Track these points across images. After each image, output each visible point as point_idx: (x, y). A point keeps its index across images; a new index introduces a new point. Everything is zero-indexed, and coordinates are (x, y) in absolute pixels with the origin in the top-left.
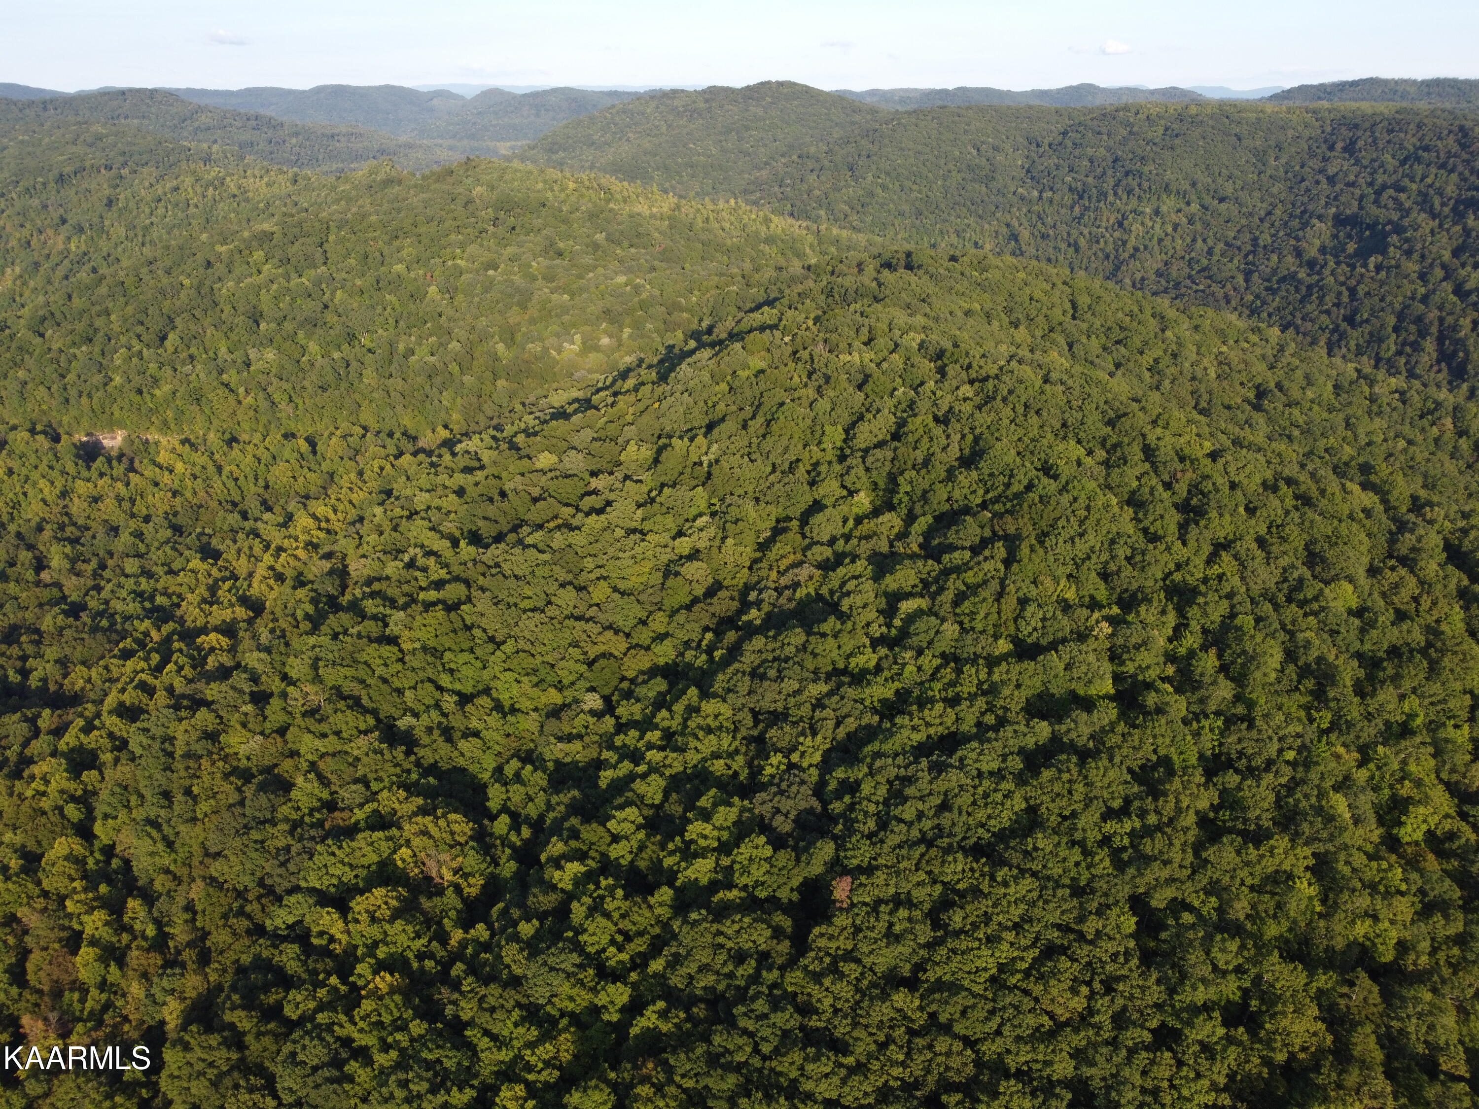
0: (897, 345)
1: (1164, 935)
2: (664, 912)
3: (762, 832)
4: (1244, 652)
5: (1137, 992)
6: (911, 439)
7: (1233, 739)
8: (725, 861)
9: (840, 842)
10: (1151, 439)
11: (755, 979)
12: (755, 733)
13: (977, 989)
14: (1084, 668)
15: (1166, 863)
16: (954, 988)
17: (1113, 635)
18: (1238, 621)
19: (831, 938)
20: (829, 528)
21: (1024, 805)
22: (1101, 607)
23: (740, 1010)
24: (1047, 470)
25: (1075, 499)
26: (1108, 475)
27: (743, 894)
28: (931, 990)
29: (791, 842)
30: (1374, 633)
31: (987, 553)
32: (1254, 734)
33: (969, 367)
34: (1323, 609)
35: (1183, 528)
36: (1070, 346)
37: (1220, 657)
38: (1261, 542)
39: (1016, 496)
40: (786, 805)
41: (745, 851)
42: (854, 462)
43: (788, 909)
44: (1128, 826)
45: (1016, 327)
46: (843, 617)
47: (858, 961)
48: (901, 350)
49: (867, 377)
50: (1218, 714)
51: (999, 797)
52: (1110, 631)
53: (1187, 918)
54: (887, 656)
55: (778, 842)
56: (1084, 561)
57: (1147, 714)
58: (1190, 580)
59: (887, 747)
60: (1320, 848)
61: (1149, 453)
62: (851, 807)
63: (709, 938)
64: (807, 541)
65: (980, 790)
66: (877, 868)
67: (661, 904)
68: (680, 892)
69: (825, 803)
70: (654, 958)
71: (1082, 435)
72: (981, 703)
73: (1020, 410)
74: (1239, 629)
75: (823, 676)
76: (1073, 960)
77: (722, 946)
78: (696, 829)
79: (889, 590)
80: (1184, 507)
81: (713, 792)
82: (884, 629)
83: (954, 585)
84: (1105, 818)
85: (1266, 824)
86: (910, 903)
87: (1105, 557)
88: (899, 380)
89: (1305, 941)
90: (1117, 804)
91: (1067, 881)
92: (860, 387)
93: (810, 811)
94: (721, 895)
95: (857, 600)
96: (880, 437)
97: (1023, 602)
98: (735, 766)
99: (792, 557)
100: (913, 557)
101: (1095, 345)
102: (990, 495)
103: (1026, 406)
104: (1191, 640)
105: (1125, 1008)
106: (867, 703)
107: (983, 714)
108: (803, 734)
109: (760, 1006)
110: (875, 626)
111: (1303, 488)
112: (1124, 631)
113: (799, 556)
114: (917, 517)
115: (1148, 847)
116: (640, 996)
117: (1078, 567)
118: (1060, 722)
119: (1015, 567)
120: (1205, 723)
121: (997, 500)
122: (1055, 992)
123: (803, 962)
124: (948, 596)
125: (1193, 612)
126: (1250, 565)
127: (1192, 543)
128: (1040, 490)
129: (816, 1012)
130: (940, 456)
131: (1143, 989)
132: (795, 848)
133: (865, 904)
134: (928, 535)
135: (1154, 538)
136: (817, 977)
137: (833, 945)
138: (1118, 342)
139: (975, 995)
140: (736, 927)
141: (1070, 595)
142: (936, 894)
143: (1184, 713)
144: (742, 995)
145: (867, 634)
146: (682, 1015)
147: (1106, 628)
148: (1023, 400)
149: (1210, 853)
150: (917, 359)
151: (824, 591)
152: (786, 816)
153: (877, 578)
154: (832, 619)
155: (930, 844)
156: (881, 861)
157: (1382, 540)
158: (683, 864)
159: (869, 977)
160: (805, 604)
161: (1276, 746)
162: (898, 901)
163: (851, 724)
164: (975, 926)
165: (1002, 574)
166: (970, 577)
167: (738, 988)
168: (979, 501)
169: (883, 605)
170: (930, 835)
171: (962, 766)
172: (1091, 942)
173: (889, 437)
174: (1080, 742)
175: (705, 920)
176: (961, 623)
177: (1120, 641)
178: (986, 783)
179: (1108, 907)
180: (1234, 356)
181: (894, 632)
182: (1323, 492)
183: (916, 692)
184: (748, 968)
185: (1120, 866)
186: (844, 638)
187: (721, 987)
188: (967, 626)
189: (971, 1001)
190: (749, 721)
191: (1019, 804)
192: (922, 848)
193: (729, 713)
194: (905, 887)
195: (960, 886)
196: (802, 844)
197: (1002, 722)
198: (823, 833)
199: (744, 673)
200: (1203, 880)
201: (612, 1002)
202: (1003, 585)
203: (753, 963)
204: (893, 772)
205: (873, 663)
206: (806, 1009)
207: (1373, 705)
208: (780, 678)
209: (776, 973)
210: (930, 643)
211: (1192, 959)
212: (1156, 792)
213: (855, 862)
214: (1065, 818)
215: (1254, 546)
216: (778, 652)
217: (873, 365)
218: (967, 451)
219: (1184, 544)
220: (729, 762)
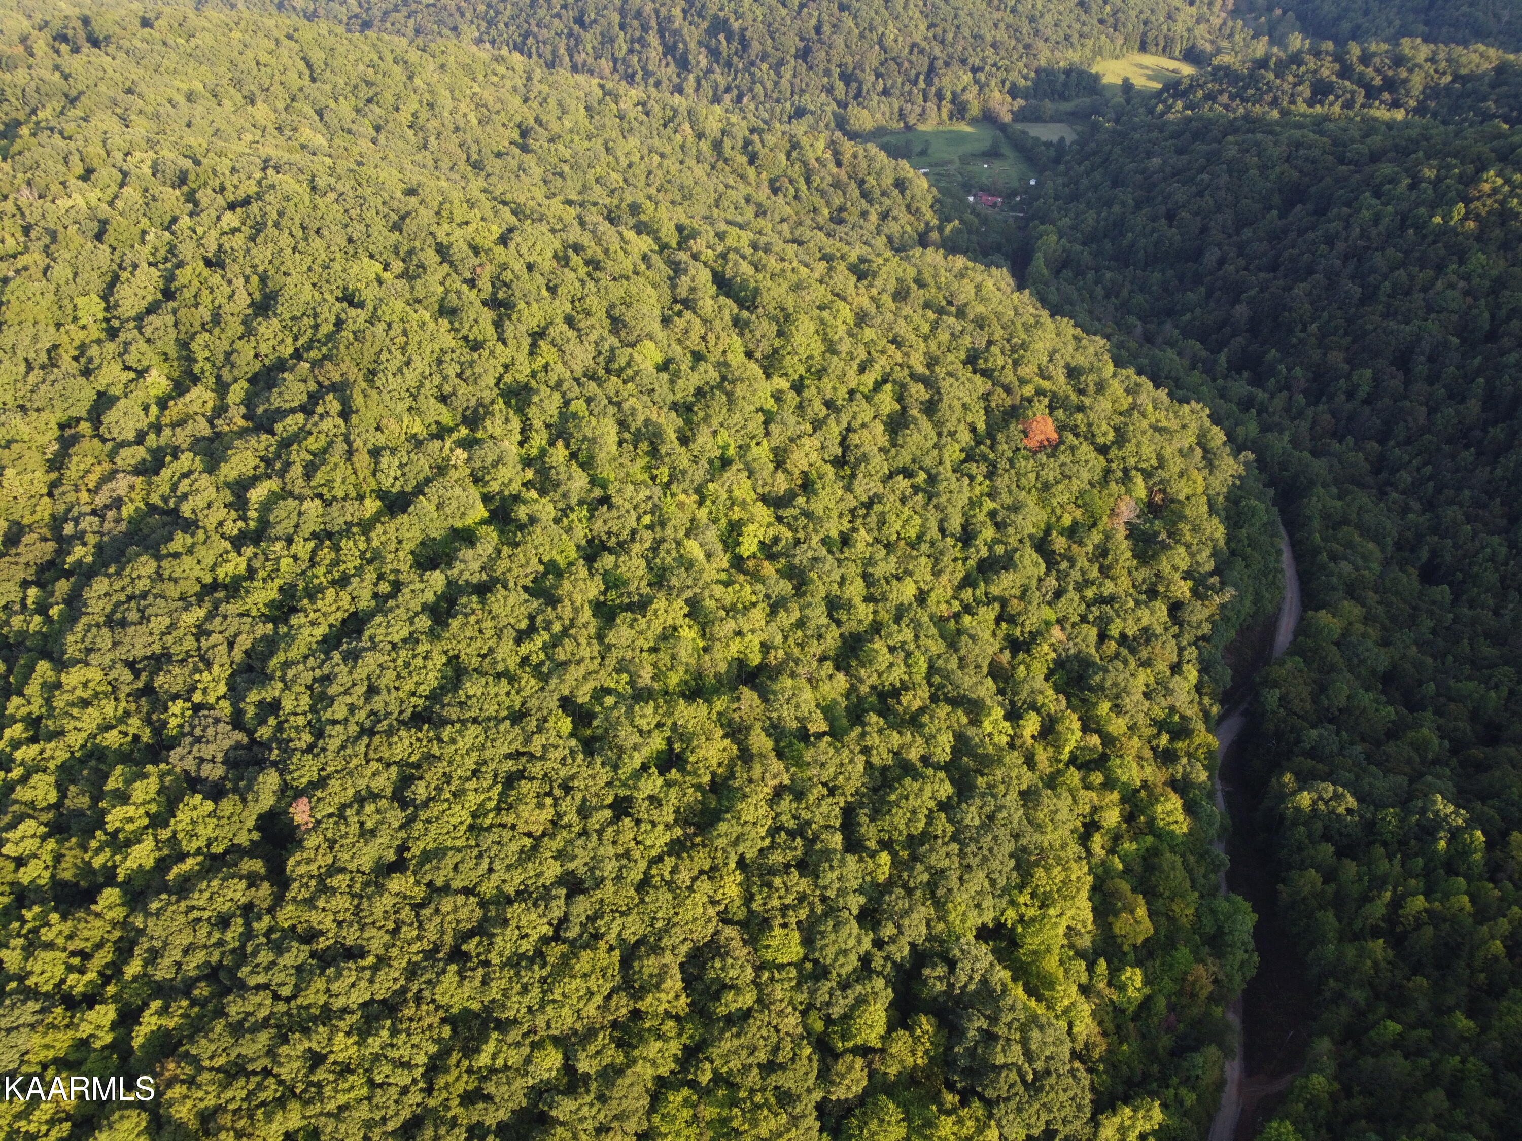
0: (125, 174)
1: (595, 723)
2: (119, 913)
3: (195, 791)
4: (585, 438)
5: (590, 782)
6: (187, 294)
7: (600, 523)
8: (165, 834)
9: (281, 767)
10: (442, 238)
11: (248, 934)
12: (140, 684)
13: (459, 843)
14: (454, 504)
15: (578, 663)
16: (439, 853)
17: (469, 459)
18: (573, 407)
19: (309, 861)
20: (131, 424)
21: (444, 659)
22: (450, 430)
23: (245, 970)
24: (350, 299)
25: (389, 325)
26: (412, 288)
27: (200, 858)
28: (421, 864)
29: (229, 785)
30: (681, 383)
31: (320, 409)
32: (614, 513)
33: (222, 189)
34: (636, 373)
35: (498, 325)
36: (320, 113)
37: (567, 446)
38: (570, 321)
39: (329, 337)
40: (207, 751)
41: (183, 818)
42: (130, 336)
43: (252, 851)
44: (539, 643)
45: (253, 103)
46: (190, 526)
47: (342, 870)
48: (132, 179)
49: (104, 223)
50: (581, 503)
51: (419, 661)
52: (466, 456)
53: (609, 700)
54: (255, 555)
55: (216, 793)
56: (418, 388)
57: (521, 527)
58: (521, 378)
59: (294, 653)
60: (689, 593)
61: (443, 251)
62: (280, 728)
63: (181, 919)
64: (110, 445)
65: (400, 662)
66: (329, 777)
67: (110, 908)
68: (127, 887)
69: (250, 733)
70: (126, 962)
71: (372, 248)
72: (370, 575)
73: (299, 234)
74: (575, 415)
75: (193, 600)
76: (531, 779)
77: (199, 920)
78: (115, 818)
79: (230, 479)
80: (493, 303)
81: (119, 769)
82: (240, 524)
83: (299, 457)
84: (518, 641)
85: (645, 590)
86: (375, 797)
87: (437, 380)
88: (144, 220)
89: (699, 676)
90: (523, 625)
91: (504, 713)
92: (99, 237)
93: (238, 746)
94: (175, 870)
95: (198, 501)
96: (150, 298)
97: (375, 453)
98: (132, 731)
99: (98, 469)
100: (242, 433)
101: (345, 108)
102: (301, 342)
103: (304, 228)
104: (539, 439)
105: (584, 800)
106: (254, 613)
107: (376, 585)
108: (196, 670)
109: (265, 957)
110: (229, 525)
111: (590, 252)
112: (478, 453)
113: (107, 466)
114: (229, 385)
115: (561, 655)
116: (127, 1004)
117: (415, 397)
118: (450, 565)
119: (354, 419)
120: (573, 516)
121: (309, 347)
122: (525, 815)
123: (289, 895)
124: (296, 471)
125: (532, 411)
126: (566, 348)
127: (511, 342)
128: (350, 326)
129: (321, 933)
130: (227, 308)
131: (593, 777)
132: (235, 790)
133: (330, 816)
134: (249, 402)
135: (476, 346)
136: (310, 903)
137: (313, 867)
138: (369, 101)
139: (459, 850)
140: (207, 895)
141: (417, 428)
142: (394, 776)
143: (553, 513)
144: (241, 956)
145: (223, 536)
146: (185, 1003)
147: (461, 455)
148: (298, 221)
149: (611, 637)
150: (157, 188)
151: (155, 499)
152: (213, 761)
153: (211, 468)
154: (179, 536)
155: (371, 733)
156: (329, 769)
157: (665, 287)
158: (118, 858)
159: (359, 879)
160: (136, 522)
161: (634, 515)
162: (360, 800)
163: (244, 642)
164: (439, 789)
165: (343, 429)
166: (312, 443)
167: (233, 951)
168: (290, 350)
169: (230, 498)
170: (368, 723)
171: (374, 647)
172: (542, 758)
173: (160, 296)
174: (475, 580)
175: (169, 904)
176: (320, 496)
177: (478, 464)
178: (403, 653)
179: (545, 720)
180: (488, 96)
181: (252, 524)
182: (606, 252)
183: (301, 585)
184: (237, 926)
185: (544, 678)
186: (201, 552)
187: (215, 958)
188: (327, 496)
189: (458, 857)
190: (127, 675)
191: (439, 660)
192: (366, 740)
193: (99, 675)
194: (362, 783)
195: (414, 759)
196: (242, 784)
197: (397, 586)
198: (260, 764)
199: (98, 625)
200: (611, 662)
201: (98, 1027)
202: (349, 443)
203: (240, 921)
204: (308, 677)
205: (243, 567)
206: (310, 936)
207: (695, 447)
208: (144, 618)
209: (267, 919)
210: (297, 526)
211: (622, 734)
212: (553, 601)
213: (304, 781)
214: (484, 656)
215: (565, 327)
216: (129, 590)
217: (104, 206)
218: (257, 296)
219: (505, 343)
220: (123, 728)
